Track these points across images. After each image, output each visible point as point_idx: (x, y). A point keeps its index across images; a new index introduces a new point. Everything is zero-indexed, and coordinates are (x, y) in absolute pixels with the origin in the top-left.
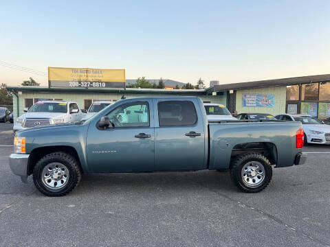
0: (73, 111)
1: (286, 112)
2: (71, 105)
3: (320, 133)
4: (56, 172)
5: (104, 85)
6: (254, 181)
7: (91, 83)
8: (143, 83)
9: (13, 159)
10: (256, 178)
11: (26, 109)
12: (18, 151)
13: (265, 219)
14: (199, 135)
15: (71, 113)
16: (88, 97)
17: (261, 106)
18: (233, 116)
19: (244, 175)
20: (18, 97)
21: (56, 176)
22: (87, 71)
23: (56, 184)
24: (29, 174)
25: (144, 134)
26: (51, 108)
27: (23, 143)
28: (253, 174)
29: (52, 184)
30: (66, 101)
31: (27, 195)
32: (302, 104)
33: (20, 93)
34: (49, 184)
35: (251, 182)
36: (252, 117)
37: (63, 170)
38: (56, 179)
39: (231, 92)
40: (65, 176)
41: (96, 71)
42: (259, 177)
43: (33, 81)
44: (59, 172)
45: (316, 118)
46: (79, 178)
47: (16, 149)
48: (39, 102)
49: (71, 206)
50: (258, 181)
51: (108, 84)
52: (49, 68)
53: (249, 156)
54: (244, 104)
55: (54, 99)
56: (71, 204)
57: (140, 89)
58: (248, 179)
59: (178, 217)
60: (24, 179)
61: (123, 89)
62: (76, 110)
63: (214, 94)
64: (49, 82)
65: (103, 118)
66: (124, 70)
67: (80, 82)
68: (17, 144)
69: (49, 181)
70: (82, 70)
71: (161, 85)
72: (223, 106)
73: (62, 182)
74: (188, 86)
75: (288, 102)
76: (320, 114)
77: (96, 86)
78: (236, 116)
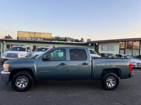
0: (28, 50)
1: (119, 53)
2: (27, 48)
3: (135, 63)
4: (22, 80)
5: (42, 39)
6: (111, 85)
7: (37, 38)
8: (58, 39)
9: (2, 74)
10: (112, 84)
11: (7, 49)
12: (5, 70)
13: (118, 103)
14: (88, 64)
15: (27, 51)
16: (35, 45)
17: (109, 50)
18: (98, 54)
19: (107, 82)
20: (3, 43)
21: (22, 82)
22: (35, 33)
23: (22, 86)
24: (9, 81)
25: (63, 63)
26: (18, 49)
27: (7, 67)
28: (111, 82)
29: (20, 86)
30: (25, 46)
31: (8, 91)
32: (126, 50)
33: (4, 42)
34: (19, 86)
35: (110, 85)
36: (106, 55)
37: (26, 79)
38: (22, 84)
39: (97, 44)
40: (27, 82)
41: (39, 33)
42: (113, 83)
43: (9, 36)
44: (24, 80)
45: (132, 56)
46: (33, 83)
47: (4, 69)
48: (13, 46)
49: (29, 97)
50: (113, 85)
51: (44, 39)
52: (18, 31)
53: (109, 74)
54: (102, 49)
55: (19, 45)
56: (29, 96)
57: (57, 41)
58: (109, 84)
59: (79, 103)
60: (7, 83)
61: (50, 41)
62: (30, 50)
63: (90, 45)
64: (18, 37)
65: (45, 56)
66: (51, 33)
67: (32, 38)
68: (5, 67)
69: (19, 84)
70: (32, 33)
71: (65, 40)
72: (93, 50)
73: (25, 85)
74: (77, 41)
75: (120, 49)
76: (133, 54)
77: (39, 40)
78: (99, 54)
